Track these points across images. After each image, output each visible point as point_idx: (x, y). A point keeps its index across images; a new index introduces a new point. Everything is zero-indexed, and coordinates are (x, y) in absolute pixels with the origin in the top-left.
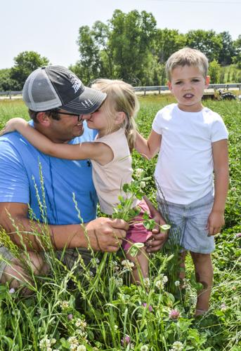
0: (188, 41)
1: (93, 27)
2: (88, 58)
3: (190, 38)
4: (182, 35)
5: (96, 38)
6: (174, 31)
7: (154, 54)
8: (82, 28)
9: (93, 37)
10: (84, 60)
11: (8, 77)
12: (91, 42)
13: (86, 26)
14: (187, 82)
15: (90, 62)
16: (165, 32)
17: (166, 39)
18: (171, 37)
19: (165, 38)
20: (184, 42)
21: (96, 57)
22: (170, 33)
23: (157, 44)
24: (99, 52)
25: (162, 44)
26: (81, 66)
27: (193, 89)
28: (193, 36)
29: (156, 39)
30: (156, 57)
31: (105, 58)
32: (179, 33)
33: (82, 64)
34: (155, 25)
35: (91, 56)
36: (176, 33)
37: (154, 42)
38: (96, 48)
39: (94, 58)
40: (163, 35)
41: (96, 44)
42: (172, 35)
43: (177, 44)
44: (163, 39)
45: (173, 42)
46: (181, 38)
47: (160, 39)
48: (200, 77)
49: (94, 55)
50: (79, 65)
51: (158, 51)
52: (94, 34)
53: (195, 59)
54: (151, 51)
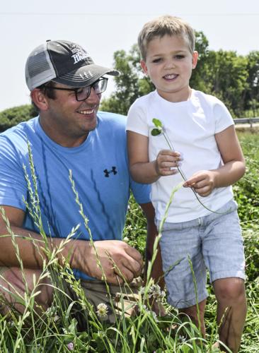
0: (249, 64)
1: (130, 52)
2: (124, 88)
3: (251, 60)
4: (241, 57)
5: (134, 64)
6: (231, 53)
7: (207, 82)
8: (116, 54)
9: (130, 63)
10: (119, 91)
11: (27, 114)
12: (129, 69)
13: (122, 51)
14: (169, 58)
15: (127, 93)
16: (220, 54)
17: (221, 62)
18: (227, 59)
19: (219, 61)
20: (244, 66)
21: (135, 87)
22: (226, 55)
23: (210, 68)
24: (138, 81)
25: (216, 69)
26: (116, 98)
27: (176, 67)
28: (256, 58)
29: (208, 62)
30: (210, 85)
31: (146, 88)
32: (238, 54)
33: (117, 96)
34: (207, 45)
35: (128, 86)
36: (233, 55)
37: (207, 67)
38: (134, 76)
39: (132, 88)
40: (218, 57)
41: (134, 71)
42: (228, 57)
43: (236, 68)
44: (217, 62)
45: (231, 65)
46: (241, 61)
47: (214, 62)
48: (185, 51)
49: (132, 85)
50: (114, 97)
51: (211, 77)
52: (131, 59)
53: (178, 27)
54: (202, 77)
